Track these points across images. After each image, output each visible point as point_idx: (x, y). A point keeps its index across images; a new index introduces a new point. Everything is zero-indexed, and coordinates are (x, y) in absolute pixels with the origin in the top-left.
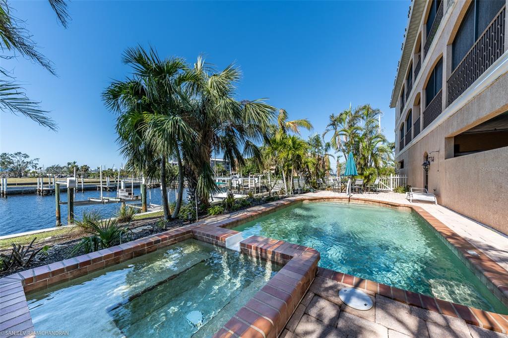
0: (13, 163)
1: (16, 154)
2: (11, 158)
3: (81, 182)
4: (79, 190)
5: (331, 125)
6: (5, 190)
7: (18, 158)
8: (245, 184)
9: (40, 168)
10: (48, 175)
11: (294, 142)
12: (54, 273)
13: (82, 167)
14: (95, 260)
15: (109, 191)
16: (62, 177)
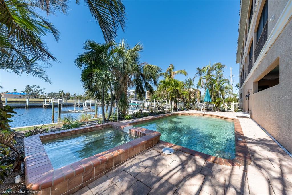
0: (32, 91)
1: (34, 86)
2: (31, 88)
3: (65, 102)
4: (64, 106)
5: (198, 73)
6: (27, 105)
7: (35, 88)
8: (152, 105)
9: (45, 94)
10: (49, 97)
11: (175, 83)
12: (51, 135)
13: (66, 93)
14: (67, 132)
15: (80, 107)
16: (56, 99)
